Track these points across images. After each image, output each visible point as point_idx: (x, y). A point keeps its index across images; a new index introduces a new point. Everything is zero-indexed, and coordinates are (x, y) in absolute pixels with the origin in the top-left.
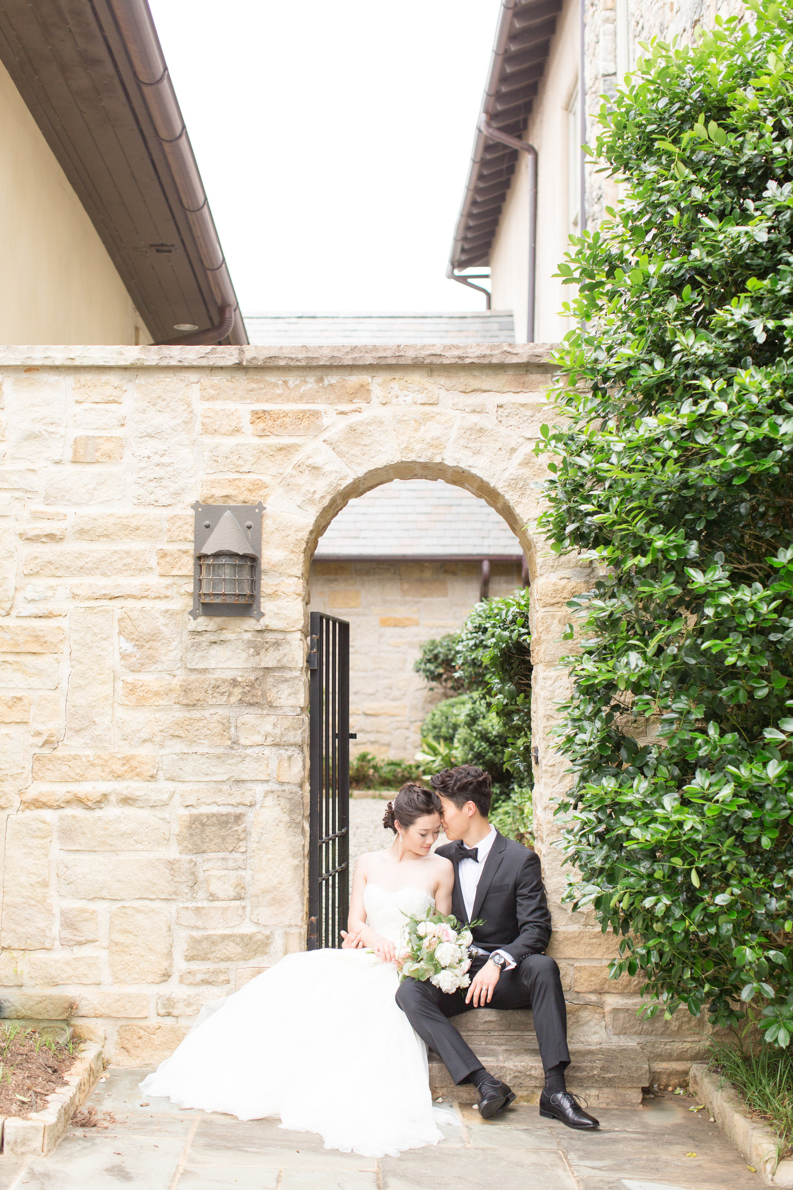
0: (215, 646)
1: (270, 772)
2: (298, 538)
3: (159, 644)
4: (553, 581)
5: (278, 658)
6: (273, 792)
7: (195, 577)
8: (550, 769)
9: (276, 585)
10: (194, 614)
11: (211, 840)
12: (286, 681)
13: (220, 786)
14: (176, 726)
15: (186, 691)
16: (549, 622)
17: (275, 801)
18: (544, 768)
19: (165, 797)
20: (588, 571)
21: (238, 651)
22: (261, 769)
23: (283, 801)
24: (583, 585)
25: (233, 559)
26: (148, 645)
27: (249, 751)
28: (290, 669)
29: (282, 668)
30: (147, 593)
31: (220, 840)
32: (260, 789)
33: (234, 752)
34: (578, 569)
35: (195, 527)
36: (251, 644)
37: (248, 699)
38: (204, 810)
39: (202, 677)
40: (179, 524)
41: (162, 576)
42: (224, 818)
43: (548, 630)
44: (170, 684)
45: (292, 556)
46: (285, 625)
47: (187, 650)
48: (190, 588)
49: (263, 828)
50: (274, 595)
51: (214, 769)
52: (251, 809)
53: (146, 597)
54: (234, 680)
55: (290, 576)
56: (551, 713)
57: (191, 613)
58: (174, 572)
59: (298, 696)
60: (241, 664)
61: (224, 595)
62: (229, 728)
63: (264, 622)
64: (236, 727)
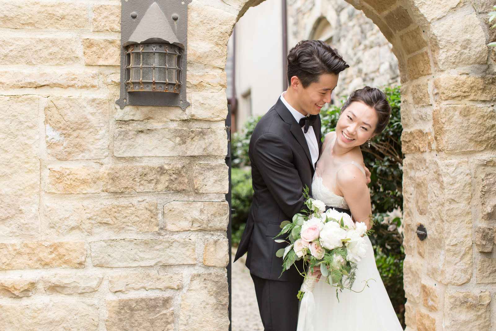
0: (142, 135)
1: (196, 256)
2: (222, 30)
3: (86, 133)
4: (455, 76)
5: (204, 146)
6: (199, 275)
7: (121, 67)
8: (453, 248)
9: (201, 76)
10: (121, 104)
11: (140, 324)
12: (212, 168)
13: (148, 271)
14: (104, 214)
15: (114, 179)
16: (452, 113)
17: (202, 285)
18: (447, 248)
19: (94, 284)
20: (485, 67)
21: (165, 140)
22: (188, 253)
23: (209, 285)
24: (480, 80)
25: (163, 48)
26: (75, 134)
27: (176, 237)
28: (215, 157)
29: (208, 156)
30: (73, 82)
31: (148, 324)
32: (187, 273)
33: (161, 237)
34: (477, 65)
35: (122, 17)
36: (177, 133)
37: (174, 186)
38: (133, 295)
39: (130, 165)
40: (105, 14)
41: (88, 65)
42: (153, 303)
43: (450, 120)
44: (97, 172)
45: (216, 48)
46: (210, 115)
47: (114, 138)
48: (117, 77)
49: (190, 311)
50: (199, 86)
51: (142, 255)
52: (178, 293)
53: (72, 86)
54: (161, 168)
55: (214, 67)
56: (453, 197)
57: (118, 103)
58: (101, 62)
59: (223, 183)
60: (168, 153)
61: (154, 83)
62: (157, 214)
63: (189, 112)
64: (164, 213)
